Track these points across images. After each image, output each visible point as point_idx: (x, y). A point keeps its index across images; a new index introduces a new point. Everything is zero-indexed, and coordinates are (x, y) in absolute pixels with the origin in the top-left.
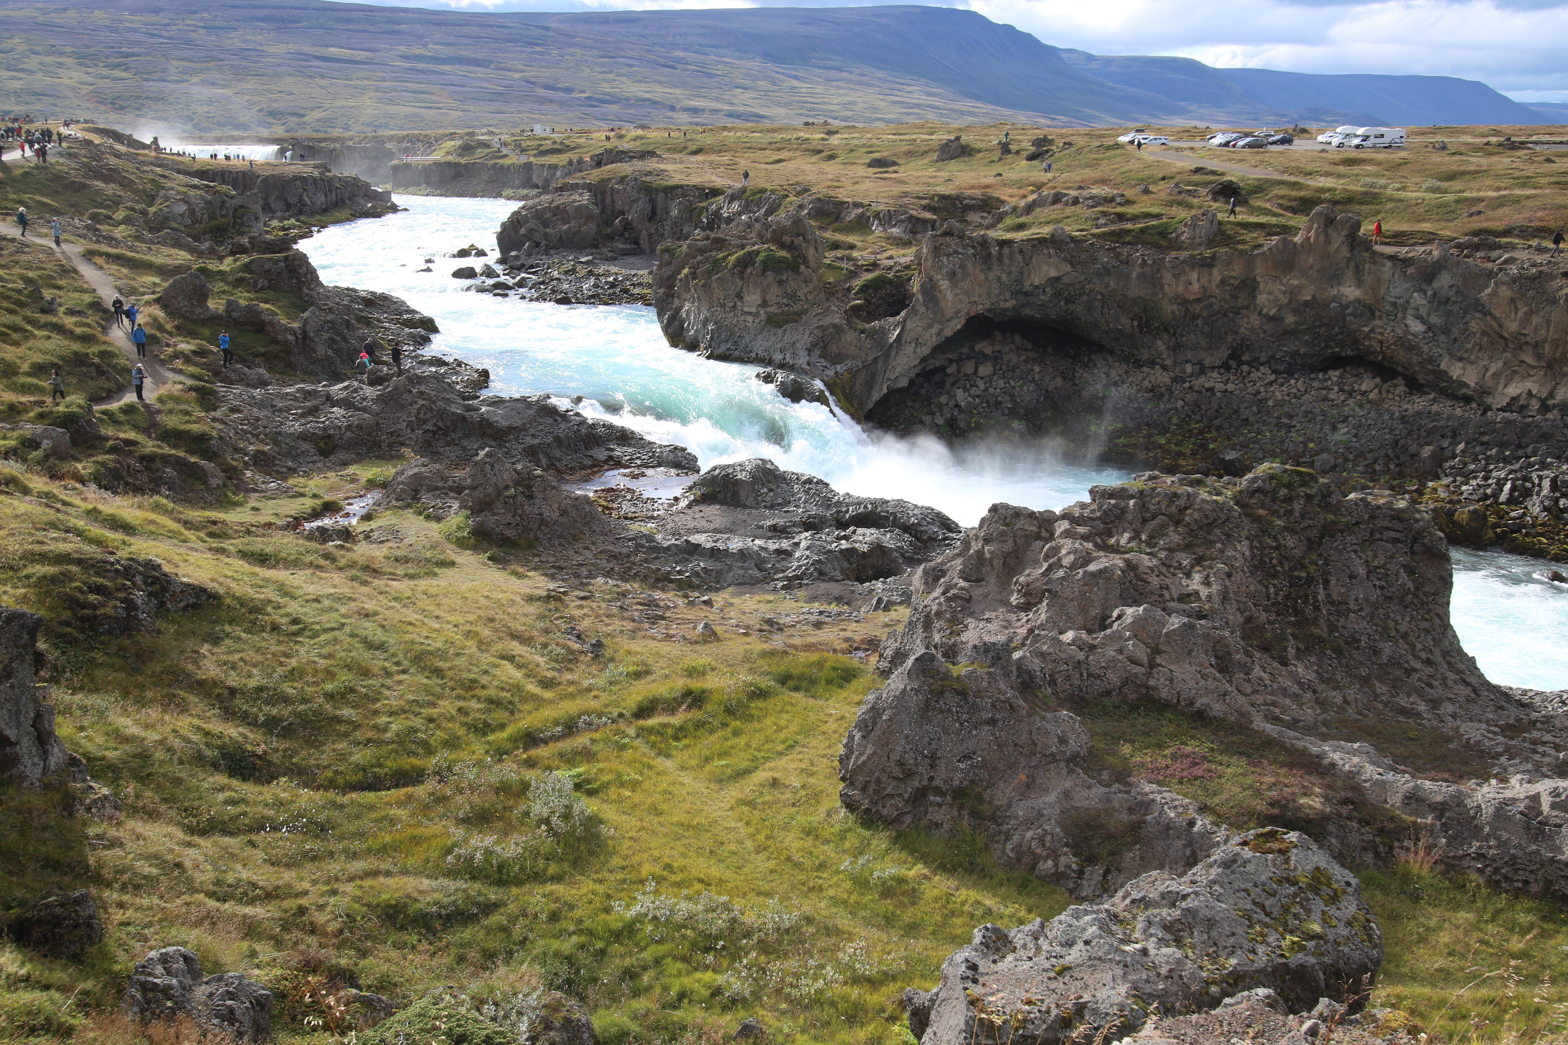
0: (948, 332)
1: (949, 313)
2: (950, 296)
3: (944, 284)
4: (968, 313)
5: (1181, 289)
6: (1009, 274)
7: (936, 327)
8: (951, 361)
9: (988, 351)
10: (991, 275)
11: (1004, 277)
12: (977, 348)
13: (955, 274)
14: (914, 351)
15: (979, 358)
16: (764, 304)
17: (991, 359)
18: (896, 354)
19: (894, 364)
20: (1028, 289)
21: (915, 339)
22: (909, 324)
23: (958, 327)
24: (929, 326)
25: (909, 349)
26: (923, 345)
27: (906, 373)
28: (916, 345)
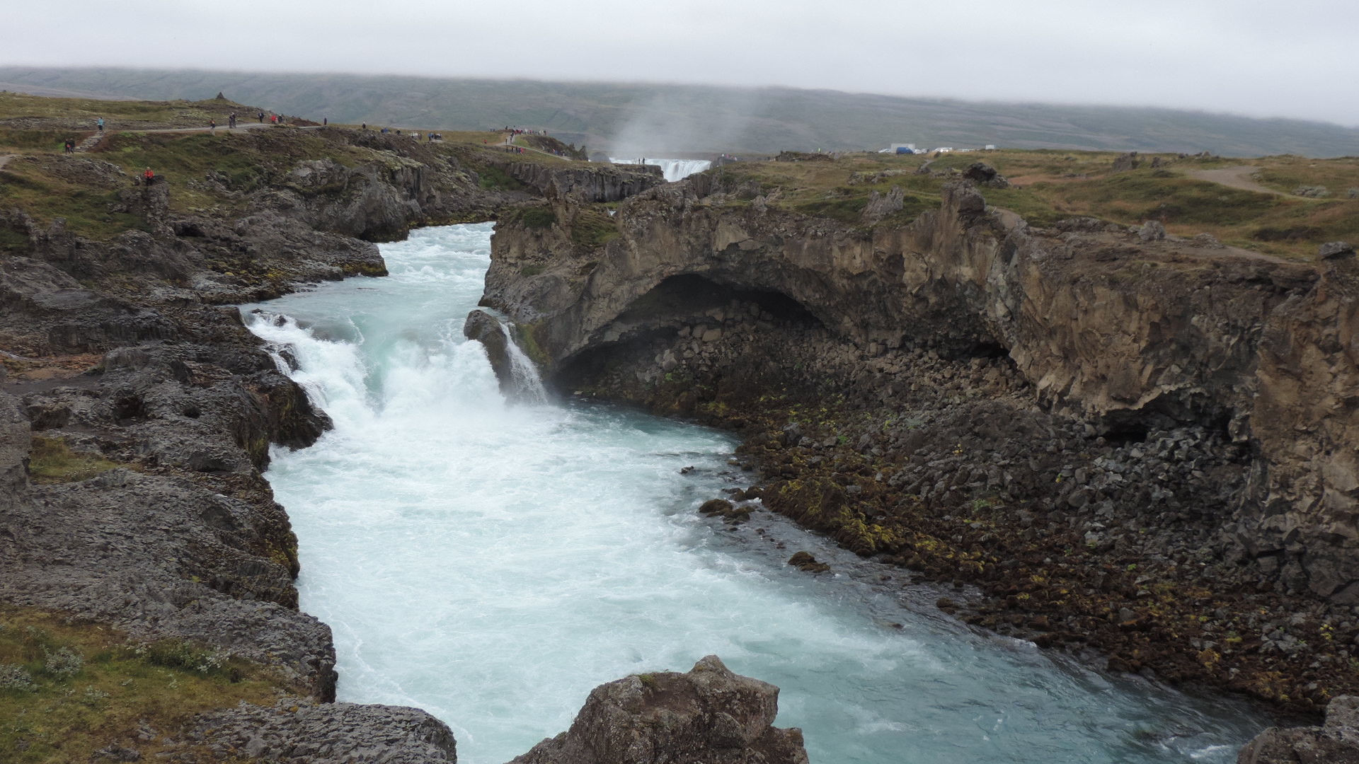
0: (641, 291)
2: (638, 256)
3: (633, 243)
4: (661, 274)
5: (846, 262)
6: (697, 237)
7: (626, 286)
8: (684, 325)
9: (719, 317)
10: (682, 238)
11: (692, 240)
12: (708, 314)
13: (642, 234)
14: (609, 307)
15: (712, 324)
16: (523, 257)
17: (723, 325)
18: (590, 307)
19: (589, 316)
20: (716, 254)
21: (608, 294)
22: (599, 279)
23: (652, 286)
24: (619, 283)
25: (603, 303)
26: (616, 300)
27: (607, 327)
28: (610, 301)
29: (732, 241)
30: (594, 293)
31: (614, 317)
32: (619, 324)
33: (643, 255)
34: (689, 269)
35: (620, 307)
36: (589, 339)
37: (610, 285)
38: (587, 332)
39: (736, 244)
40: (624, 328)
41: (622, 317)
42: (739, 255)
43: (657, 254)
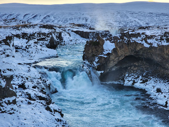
0: (120, 59)
1: (120, 55)
2: (120, 52)
3: (118, 49)
4: (125, 55)
6: (133, 47)
7: (117, 58)
8: (129, 66)
9: (137, 65)
10: (129, 48)
11: (132, 48)
12: (134, 64)
13: (120, 47)
14: (113, 63)
15: (135, 66)
16: (92, 52)
17: (137, 66)
18: (109, 63)
19: (109, 65)
20: (137, 51)
21: (113, 60)
22: (111, 57)
23: (123, 58)
24: (115, 58)
25: (112, 62)
26: (115, 61)
27: (113, 67)
28: (113, 62)
29: (141, 48)
30: (110, 60)
31: (114, 65)
32: (115, 66)
33: (121, 51)
34: (131, 54)
35: (116, 63)
36: (109, 70)
37: (114, 58)
38: (108, 68)
39: (142, 49)
40: (116, 67)
41: (116, 65)
42: (142, 51)
43: (124, 51)
